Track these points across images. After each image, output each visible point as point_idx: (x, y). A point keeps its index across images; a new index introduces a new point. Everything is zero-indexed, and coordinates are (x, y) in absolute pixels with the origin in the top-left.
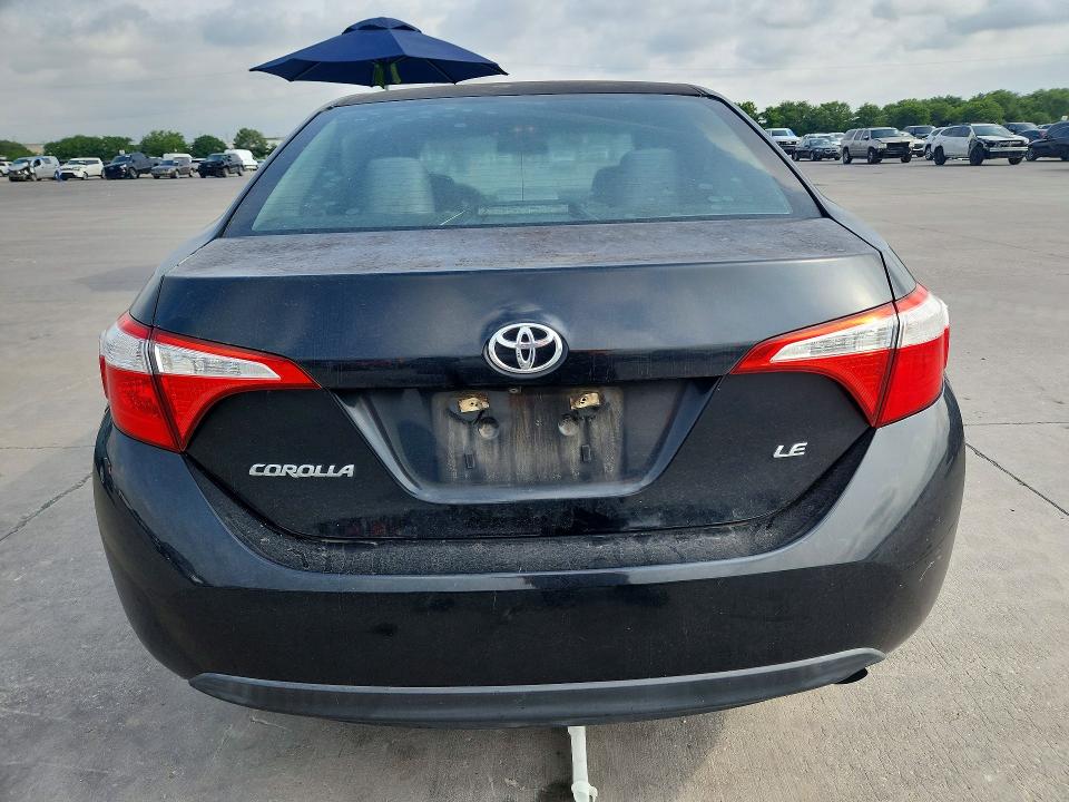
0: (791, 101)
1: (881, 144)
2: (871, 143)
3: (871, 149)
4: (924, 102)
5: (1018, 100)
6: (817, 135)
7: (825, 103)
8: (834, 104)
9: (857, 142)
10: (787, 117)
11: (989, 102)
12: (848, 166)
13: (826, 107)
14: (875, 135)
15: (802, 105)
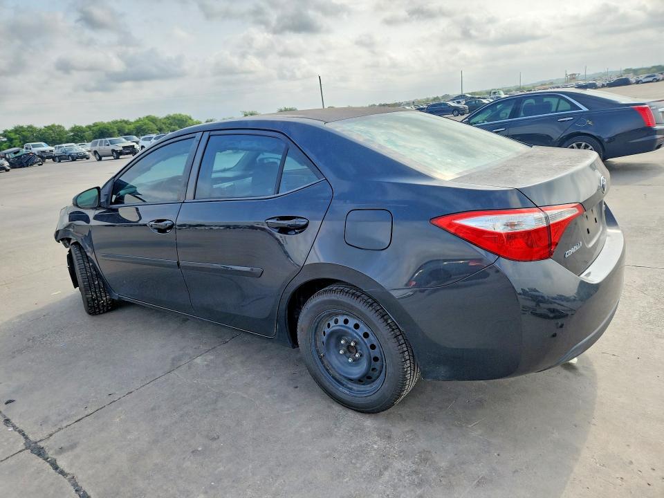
0: (21, 125)
1: (119, 148)
2: (112, 147)
3: (113, 151)
4: (109, 123)
5: (160, 120)
6: (64, 145)
7: (47, 125)
8: (53, 126)
9: (102, 148)
10: (23, 136)
11: (147, 121)
12: (100, 162)
13: (49, 128)
14: (112, 142)
15: (30, 127)
